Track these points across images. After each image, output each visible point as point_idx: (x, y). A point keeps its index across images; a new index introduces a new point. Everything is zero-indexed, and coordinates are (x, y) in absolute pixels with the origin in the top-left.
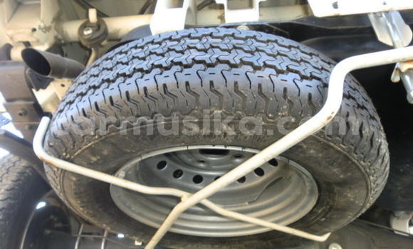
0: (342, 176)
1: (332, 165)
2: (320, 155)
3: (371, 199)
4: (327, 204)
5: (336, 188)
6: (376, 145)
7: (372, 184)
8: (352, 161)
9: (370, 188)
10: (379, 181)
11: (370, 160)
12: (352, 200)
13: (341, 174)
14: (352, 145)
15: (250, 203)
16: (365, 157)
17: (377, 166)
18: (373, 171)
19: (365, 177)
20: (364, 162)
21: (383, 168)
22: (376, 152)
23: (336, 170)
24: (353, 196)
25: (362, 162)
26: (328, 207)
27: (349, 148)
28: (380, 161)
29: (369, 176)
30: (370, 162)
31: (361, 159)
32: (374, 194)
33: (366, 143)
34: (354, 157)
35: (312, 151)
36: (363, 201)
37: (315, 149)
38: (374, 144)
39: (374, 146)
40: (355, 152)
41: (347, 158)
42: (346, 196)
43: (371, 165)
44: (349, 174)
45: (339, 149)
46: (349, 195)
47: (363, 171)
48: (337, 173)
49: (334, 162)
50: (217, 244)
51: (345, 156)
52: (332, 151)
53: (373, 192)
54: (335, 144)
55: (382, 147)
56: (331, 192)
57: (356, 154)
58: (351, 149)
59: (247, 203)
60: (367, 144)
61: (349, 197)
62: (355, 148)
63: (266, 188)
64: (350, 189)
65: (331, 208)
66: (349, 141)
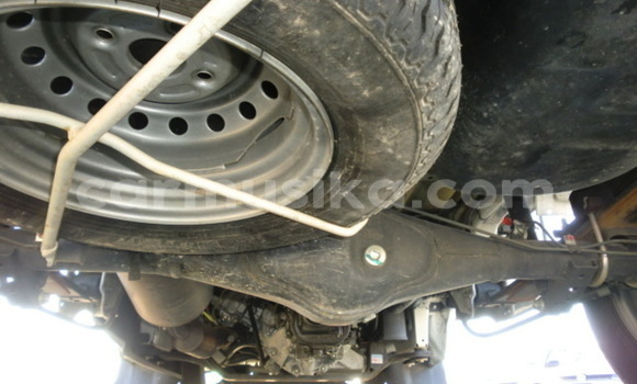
0: (366, 93)
1: (343, 60)
2: (317, 32)
3: (425, 152)
4: (350, 163)
5: (361, 124)
6: (432, 30)
7: (425, 119)
8: (383, 57)
9: (420, 128)
10: (438, 115)
11: (418, 60)
12: (390, 151)
13: (364, 85)
14: (384, 17)
15: (228, 166)
16: (409, 52)
17: (434, 78)
18: (426, 89)
19: (409, 99)
20: (409, 63)
21: (445, 87)
22: (431, 45)
23: (352, 75)
24: (391, 143)
25: (403, 62)
26: (352, 167)
27: (374, 22)
28: (439, 68)
29: (418, 98)
30: (419, 65)
31: (401, 53)
32: (430, 142)
33: (411, 20)
34: (387, 47)
35: (298, 21)
36: (409, 156)
37: (303, 17)
38: (428, 26)
39: (429, 32)
40: (388, 36)
41: (373, 48)
42: (379, 142)
43: (421, 75)
44: (379, 88)
45: (355, 21)
46: (384, 140)
47: (406, 83)
48: (356, 84)
49: (348, 54)
50: (170, 238)
51: (368, 39)
52: (340, 24)
53: (426, 137)
54: (345, 7)
55: (445, 38)
56: (352, 132)
57: (392, 40)
58: (379, 26)
59: (224, 167)
60: (414, 21)
61: (385, 145)
62: (390, 27)
63: (257, 140)
64: (384, 125)
65: (357, 170)
66: (376, 6)
